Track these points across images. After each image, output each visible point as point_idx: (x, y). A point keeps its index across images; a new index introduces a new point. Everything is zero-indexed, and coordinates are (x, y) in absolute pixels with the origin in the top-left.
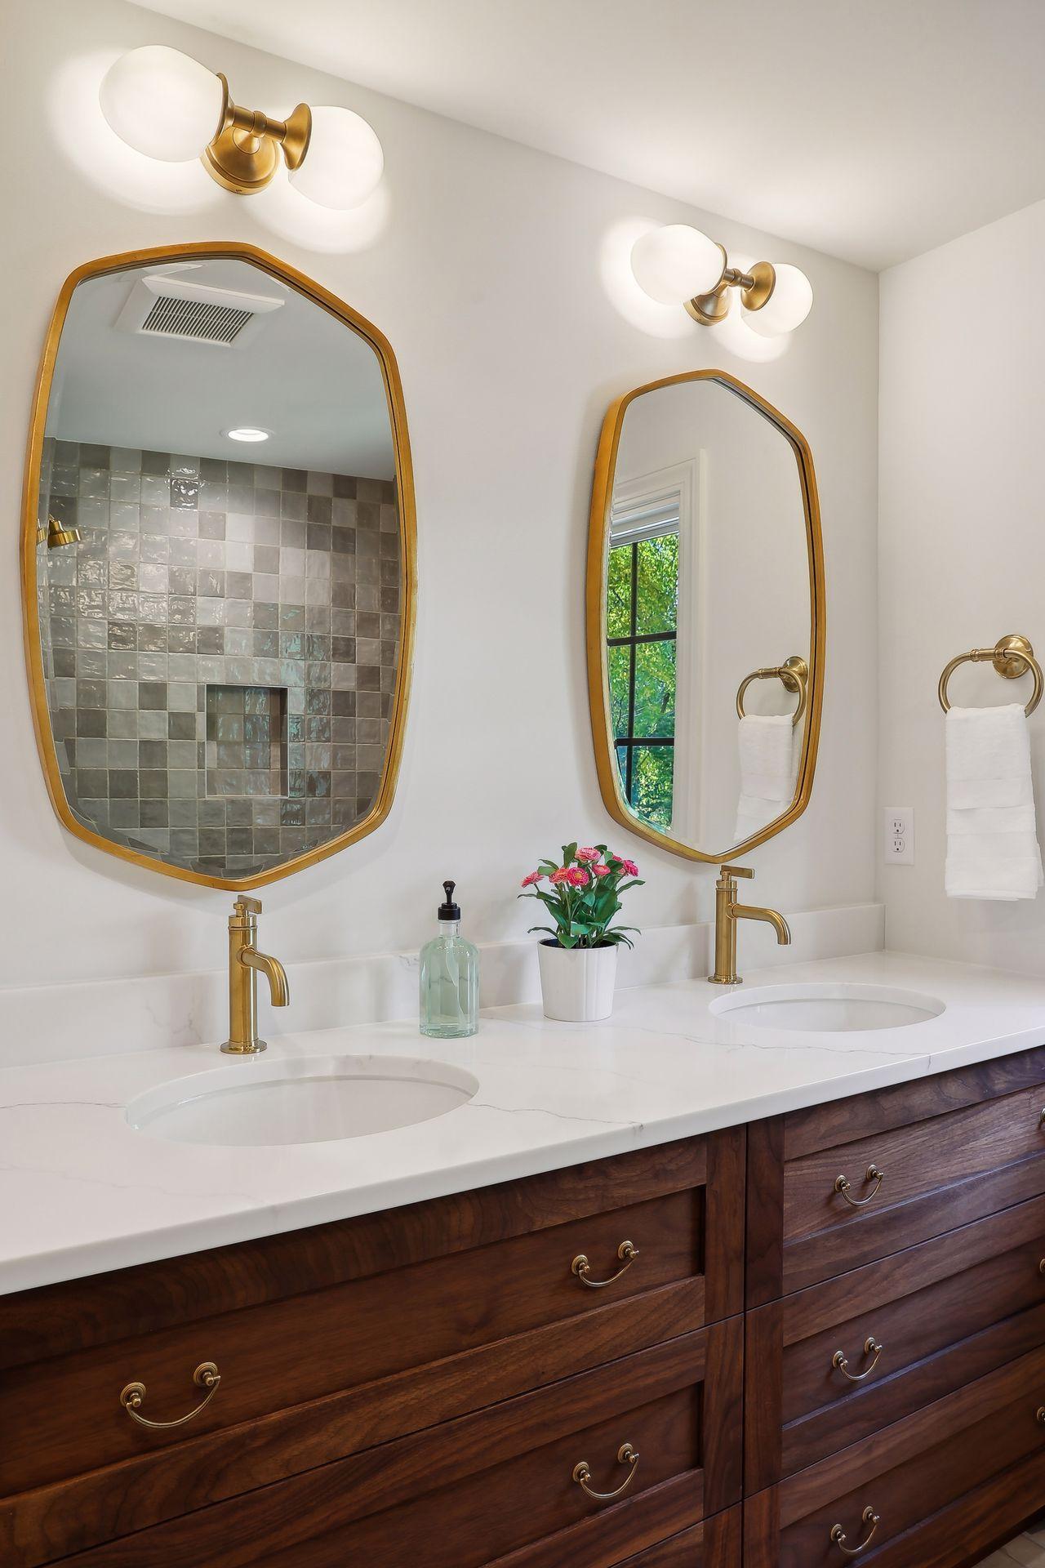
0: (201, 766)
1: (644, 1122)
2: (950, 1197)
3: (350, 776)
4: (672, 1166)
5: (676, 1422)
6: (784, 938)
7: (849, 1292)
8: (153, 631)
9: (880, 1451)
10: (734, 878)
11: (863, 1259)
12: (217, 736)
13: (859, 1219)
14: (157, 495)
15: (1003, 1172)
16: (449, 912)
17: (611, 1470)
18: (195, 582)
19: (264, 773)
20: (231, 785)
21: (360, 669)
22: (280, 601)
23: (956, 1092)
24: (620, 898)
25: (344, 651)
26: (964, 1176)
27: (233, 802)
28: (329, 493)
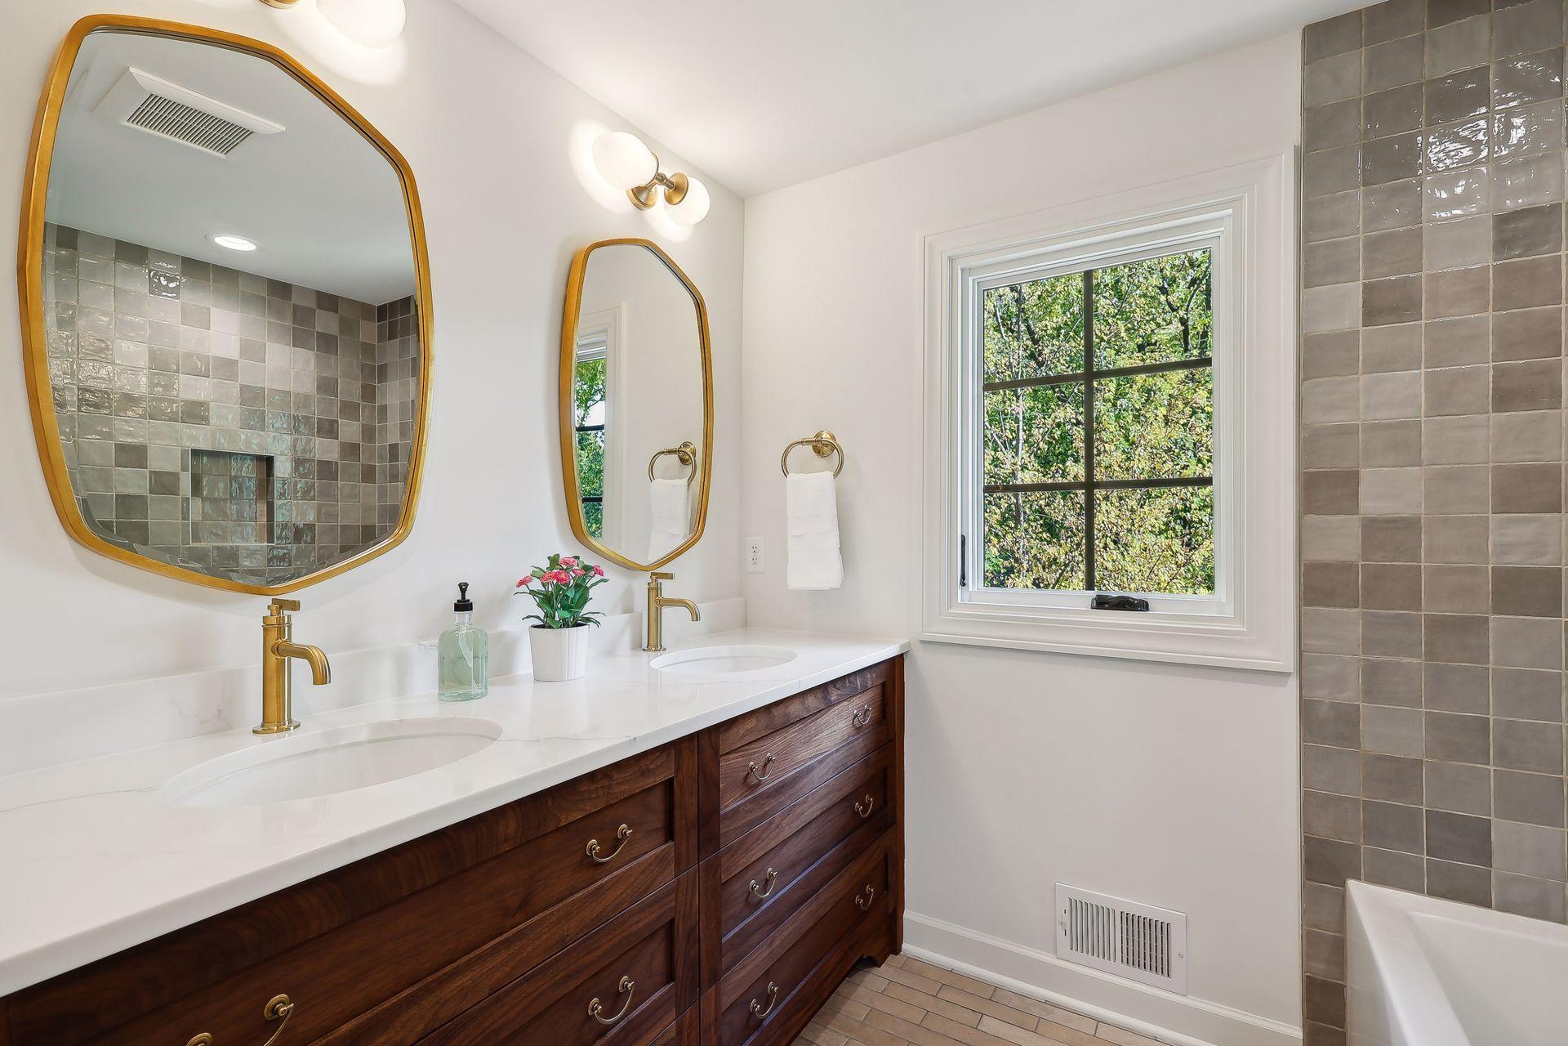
0: (185, 517)
1: (639, 735)
2: (810, 769)
3: (332, 529)
4: (652, 766)
5: (656, 953)
6: (696, 617)
7: (758, 840)
8: (129, 400)
9: (777, 943)
10: (660, 580)
11: (764, 816)
12: (202, 494)
13: (763, 789)
14: (136, 282)
15: (837, 750)
16: (463, 606)
17: (613, 1000)
18: (178, 361)
19: (250, 525)
20: (216, 535)
21: (343, 445)
22: (267, 385)
23: (813, 702)
24: (592, 593)
25: (328, 429)
26: (816, 756)
27: (219, 548)
28: (313, 305)
